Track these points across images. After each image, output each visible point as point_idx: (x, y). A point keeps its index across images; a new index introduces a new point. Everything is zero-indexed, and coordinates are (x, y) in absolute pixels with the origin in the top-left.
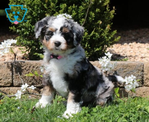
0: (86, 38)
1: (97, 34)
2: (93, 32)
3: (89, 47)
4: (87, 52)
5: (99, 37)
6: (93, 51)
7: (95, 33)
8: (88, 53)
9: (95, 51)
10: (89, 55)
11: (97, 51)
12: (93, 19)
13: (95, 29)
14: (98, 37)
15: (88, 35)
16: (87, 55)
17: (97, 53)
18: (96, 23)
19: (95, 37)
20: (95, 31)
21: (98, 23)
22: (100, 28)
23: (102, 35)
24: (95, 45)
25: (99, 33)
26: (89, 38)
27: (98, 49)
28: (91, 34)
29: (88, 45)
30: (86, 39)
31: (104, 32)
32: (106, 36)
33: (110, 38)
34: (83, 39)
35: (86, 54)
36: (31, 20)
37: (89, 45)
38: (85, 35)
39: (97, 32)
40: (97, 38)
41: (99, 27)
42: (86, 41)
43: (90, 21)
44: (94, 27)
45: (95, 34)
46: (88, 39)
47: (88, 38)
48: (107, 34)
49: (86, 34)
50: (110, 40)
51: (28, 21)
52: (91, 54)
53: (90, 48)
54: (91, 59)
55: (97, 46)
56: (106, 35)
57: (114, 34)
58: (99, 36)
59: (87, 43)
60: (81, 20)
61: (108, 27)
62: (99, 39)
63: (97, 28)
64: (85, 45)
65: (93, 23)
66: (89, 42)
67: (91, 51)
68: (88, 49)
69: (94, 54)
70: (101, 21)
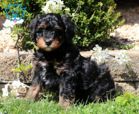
0: (84, 22)
1: (97, 17)
2: (93, 16)
3: (89, 33)
5: (100, 21)
6: (93, 37)
7: (95, 17)
8: (87, 40)
9: (96, 37)
10: (89, 43)
11: (98, 37)
12: (93, 1)
13: (95, 12)
15: (87, 19)
16: (86, 43)
17: (98, 40)
18: (96, 6)
19: (96, 21)
20: (96, 15)
21: (98, 5)
22: (101, 11)
23: (104, 18)
24: (96, 30)
26: (89, 23)
27: (99, 35)
28: (91, 18)
29: (87, 31)
31: (105, 15)
32: (108, 19)
33: (113, 21)
34: (82, 25)
35: (86, 42)
36: (22, 4)
37: (88, 31)
38: (83, 20)
39: (97, 15)
40: (98, 22)
41: (100, 9)
42: (85, 26)
43: (90, 3)
44: (94, 9)
45: (95, 18)
46: (87, 24)
47: (87, 23)
48: (110, 17)
49: (85, 18)
50: (113, 24)
52: (91, 41)
53: (90, 34)
55: (99, 31)
56: (109, 18)
57: (118, 16)
58: (100, 19)
59: (86, 29)
61: (110, 9)
62: (100, 23)
63: (98, 11)
64: (84, 31)
65: (93, 6)
66: (89, 27)
67: (91, 37)
68: (88, 35)
69: (95, 41)
70: (102, 2)
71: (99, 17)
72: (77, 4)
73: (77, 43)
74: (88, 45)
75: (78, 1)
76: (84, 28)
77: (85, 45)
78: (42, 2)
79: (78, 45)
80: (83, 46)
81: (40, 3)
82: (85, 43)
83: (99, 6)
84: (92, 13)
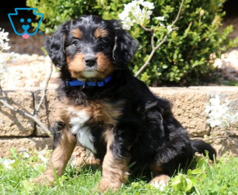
0: (174, 42)
1: (195, 33)
2: (187, 32)
3: (181, 58)
4: (177, 69)
5: (200, 40)
6: (187, 66)
7: (191, 32)
8: (178, 71)
9: (193, 66)
10: (181, 75)
11: (197, 66)
12: (188, 6)
13: (190, 25)
14: (198, 39)
15: (177, 36)
16: (176, 75)
17: (196, 70)
18: (193, 14)
20: (192, 29)
21: (197, 12)
22: (200, 23)
23: (205, 35)
25: (200, 32)
26: (181, 43)
27: (196, 63)
28: (185, 35)
29: (178, 55)
30: (175, 45)
31: (208, 30)
32: (213, 37)
33: (220, 40)
34: (169, 45)
35: (175, 73)
36: (71, 10)
37: (180, 56)
38: (172, 37)
39: (196, 30)
40: (196, 42)
41: (200, 21)
42: (175, 47)
44: (190, 20)
45: (192, 34)
46: (178, 44)
47: (178, 42)
48: (215, 33)
49: (174, 34)
50: (220, 44)
51: (66, 12)
52: (185, 71)
53: (182, 60)
54: (185, 81)
56: (213, 35)
57: (228, 32)
58: (199, 37)
59: (176, 52)
60: (163, 9)
61: (217, 20)
62: (199, 43)
63: (196, 23)
64: (173, 56)
65: (188, 14)
66: (181, 49)
67: (184, 66)
68: (179, 62)
69: (190, 72)
70: (203, 8)
71: (197, 32)
72: (162, 10)
73: (160, 76)
74: (179, 79)
75: (163, 7)
76: (172, 50)
77: (174, 78)
78: (105, 7)
79: (163, 79)
80: (172, 80)
81: (101, 9)
82: (174, 76)
83: (198, 15)
84: (187, 26)
